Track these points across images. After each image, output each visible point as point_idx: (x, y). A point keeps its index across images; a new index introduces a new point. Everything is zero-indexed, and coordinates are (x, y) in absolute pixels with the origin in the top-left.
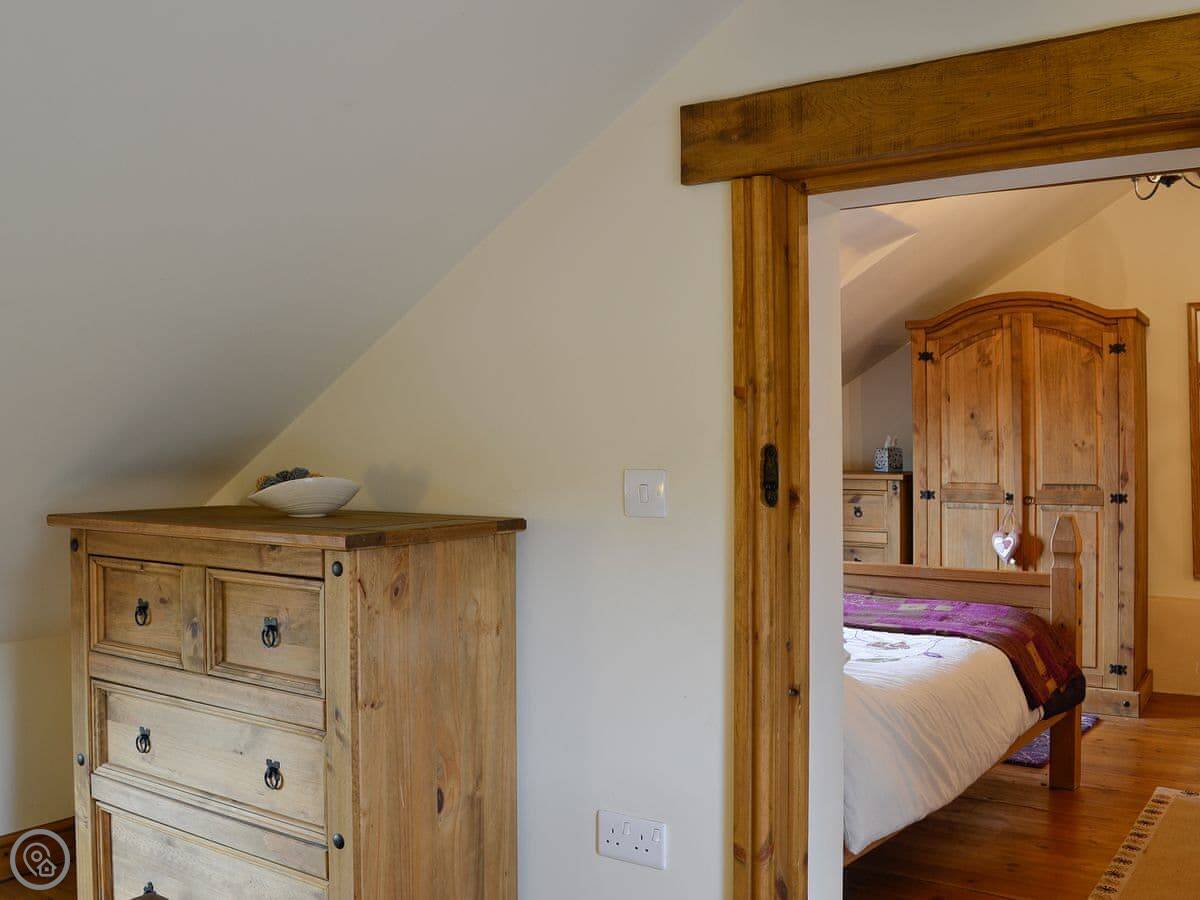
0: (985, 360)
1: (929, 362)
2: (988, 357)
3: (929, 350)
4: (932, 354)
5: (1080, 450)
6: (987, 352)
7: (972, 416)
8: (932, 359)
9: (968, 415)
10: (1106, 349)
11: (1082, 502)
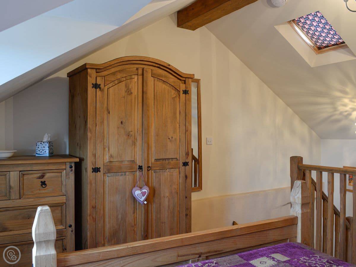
0: (129, 92)
1: (98, 90)
2: (131, 90)
3: (98, 83)
4: (100, 85)
5: (171, 141)
6: (130, 87)
7: (122, 122)
8: (100, 88)
9: (120, 122)
10: (181, 92)
11: (171, 167)
